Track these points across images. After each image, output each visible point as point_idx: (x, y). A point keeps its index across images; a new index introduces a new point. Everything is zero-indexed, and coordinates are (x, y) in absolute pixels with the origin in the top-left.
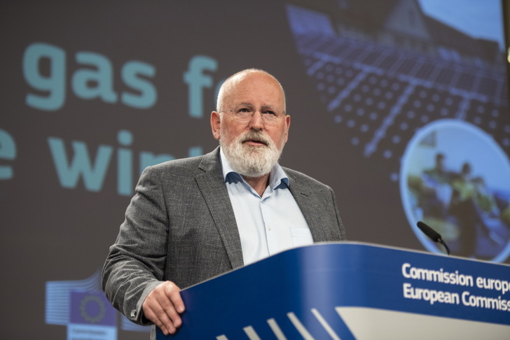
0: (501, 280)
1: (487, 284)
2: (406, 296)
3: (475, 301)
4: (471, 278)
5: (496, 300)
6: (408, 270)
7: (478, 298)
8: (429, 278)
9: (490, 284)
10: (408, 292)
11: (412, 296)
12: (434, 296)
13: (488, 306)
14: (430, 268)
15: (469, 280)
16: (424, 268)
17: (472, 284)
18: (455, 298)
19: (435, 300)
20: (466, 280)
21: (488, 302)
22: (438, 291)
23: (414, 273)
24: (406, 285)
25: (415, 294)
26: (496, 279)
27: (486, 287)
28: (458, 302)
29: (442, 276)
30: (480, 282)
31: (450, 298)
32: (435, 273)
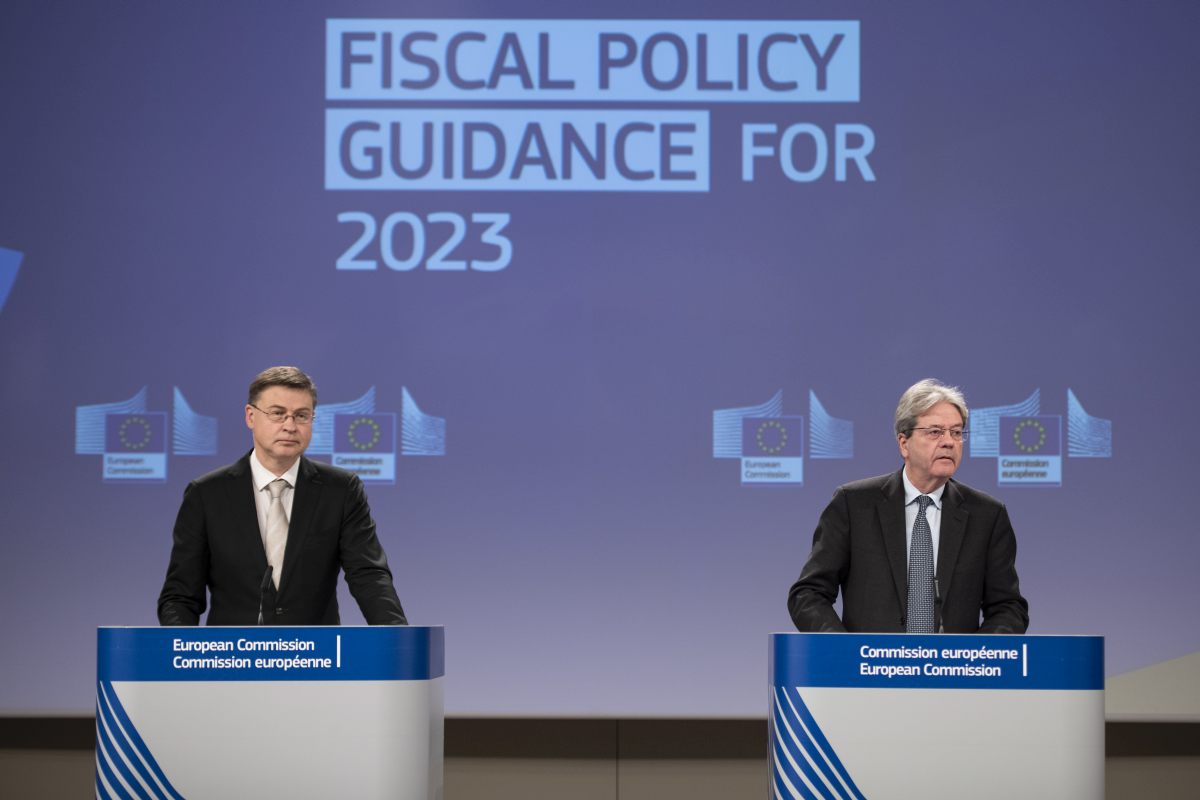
0: (970, 649)
1: (954, 654)
2: (862, 673)
3: (939, 671)
4: (936, 651)
5: (963, 668)
6: (866, 652)
7: (942, 668)
8: (889, 655)
9: (958, 654)
10: (864, 669)
11: (870, 673)
12: (893, 670)
13: (952, 673)
14: (889, 648)
15: (933, 653)
16: (883, 648)
17: (936, 656)
18: (916, 670)
19: (894, 674)
20: (930, 653)
21: (952, 671)
22: (897, 666)
23: (873, 653)
24: (862, 665)
25: (872, 671)
26: (964, 649)
27: (952, 657)
28: (919, 673)
29: (902, 653)
30: (946, 653)
31: (910, 671)
32: (895, 651)
